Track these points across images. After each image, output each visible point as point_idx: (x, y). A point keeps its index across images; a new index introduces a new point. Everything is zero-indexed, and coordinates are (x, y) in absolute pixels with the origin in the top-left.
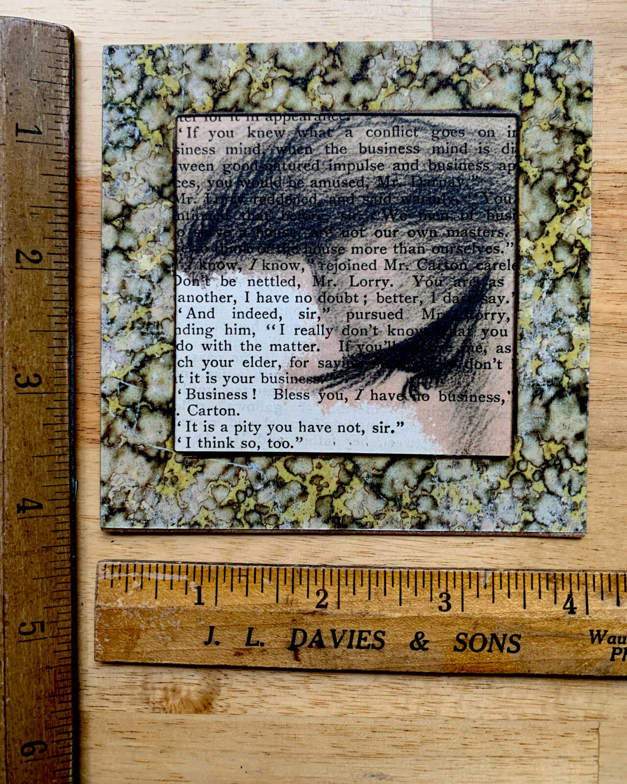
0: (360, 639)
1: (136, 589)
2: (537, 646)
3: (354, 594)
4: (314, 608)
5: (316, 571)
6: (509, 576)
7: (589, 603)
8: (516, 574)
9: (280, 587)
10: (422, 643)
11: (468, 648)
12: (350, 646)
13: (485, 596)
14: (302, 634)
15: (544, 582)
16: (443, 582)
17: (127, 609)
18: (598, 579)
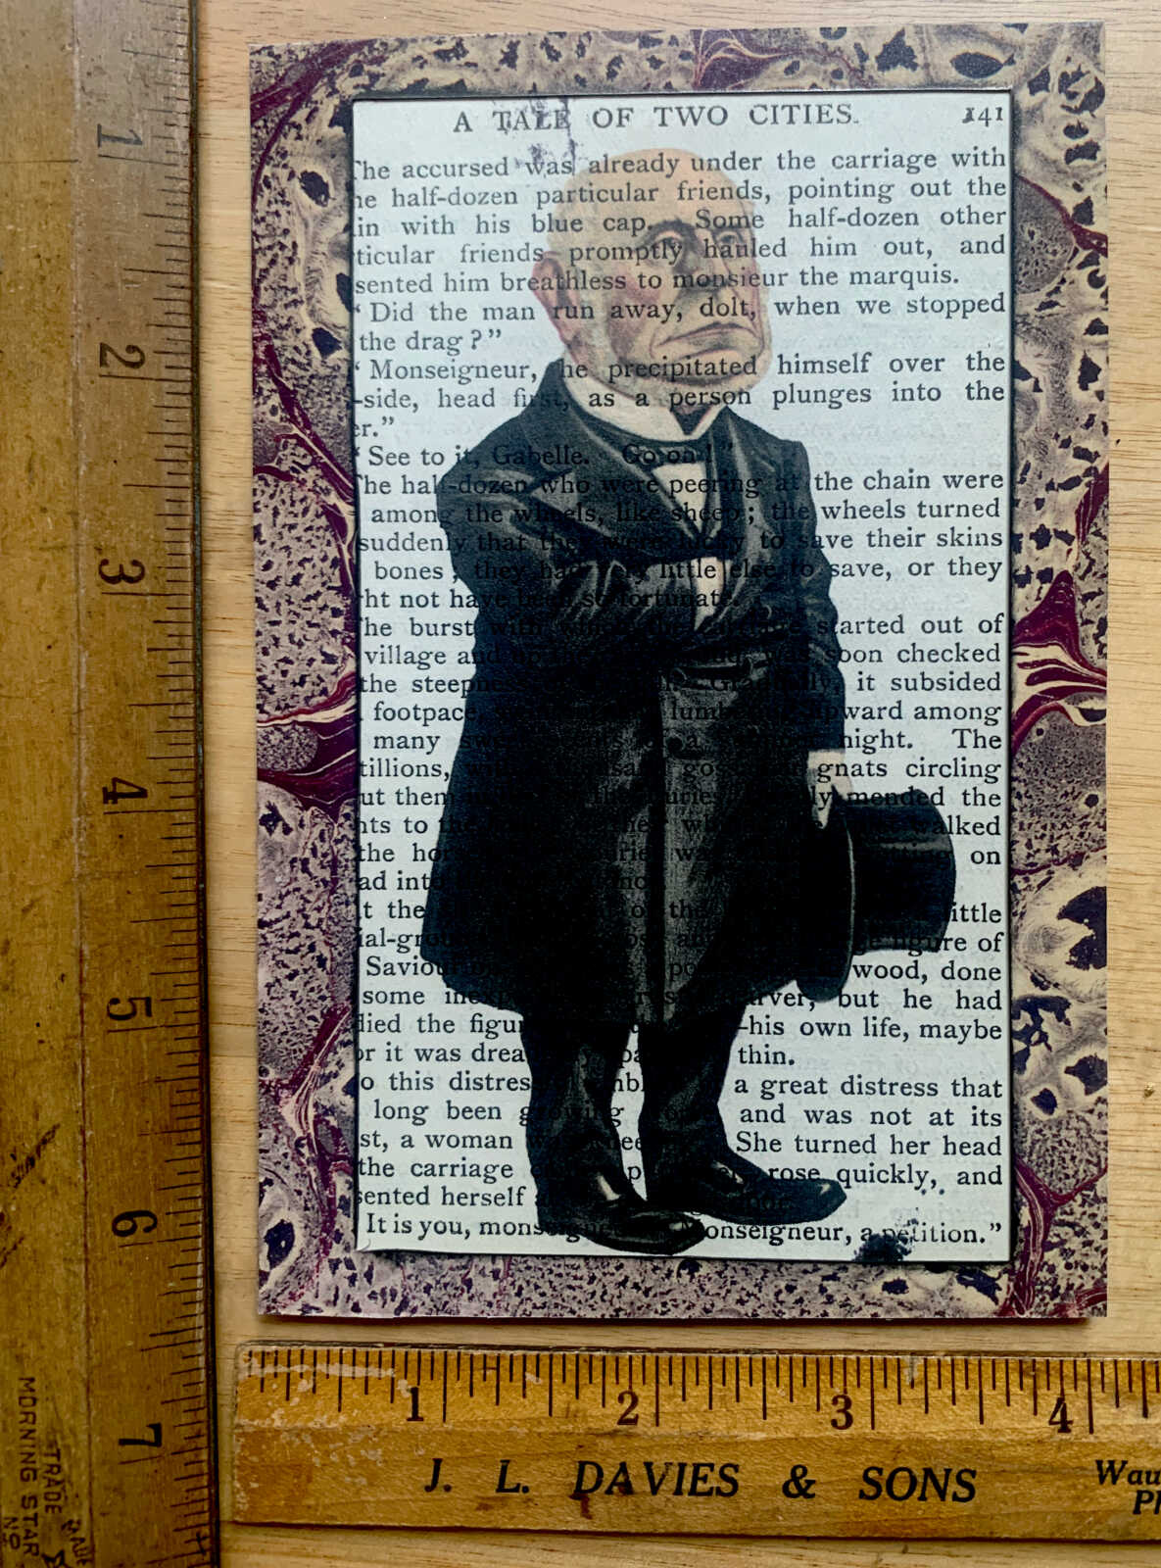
0: (695, 1478)
2: (1005, 1489)
3: (684, 1399)
4: (616, 1425)
5: (617, 1359)
6: (953, 1365)
7: (1094, 1412)
8: (966, 1362)
9: (554, 1387)
10: (804, 1486)
11: (884, 1493)
12: (678, 1492)
13: (912, 1401)
14: (595, 1471)
15: (1014, 1377)
16: (838, 1377)
18: (1108, 1372)
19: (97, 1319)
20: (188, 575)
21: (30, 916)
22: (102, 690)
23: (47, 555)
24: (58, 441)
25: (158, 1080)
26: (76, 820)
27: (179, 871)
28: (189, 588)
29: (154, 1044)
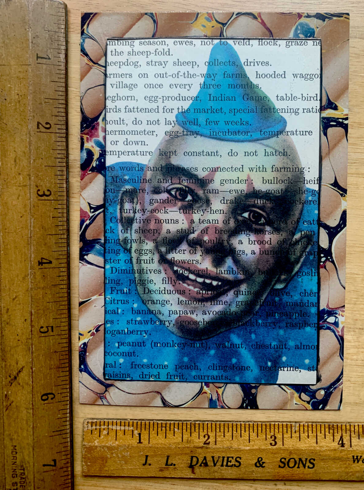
0: (228, 461)
1: (105, 435)
2: (324, 464)
3: (224, 437)
4: (203, 445)
5: (203, 424)
6: (308, 426)
7: (352, 441)
8: (312, 425)
9: (184, 433)
10: (261, 464)
11: (286, 466)
12: (222, 465)
13: (295, 437)
14: (196, 459)
15: (327, 430)
16: (272, 430)
17: (100, 447)
18: (356, 428)
19: (36, 427)
20: (65, 194)
21: (15, 301)
22: (38, 230)
23: (21, 188)
24: (24, 153)
25: (55, 352)
26: (30, 271)
27: (62, 286)
28: (65, 198)
29: (54, 341)
